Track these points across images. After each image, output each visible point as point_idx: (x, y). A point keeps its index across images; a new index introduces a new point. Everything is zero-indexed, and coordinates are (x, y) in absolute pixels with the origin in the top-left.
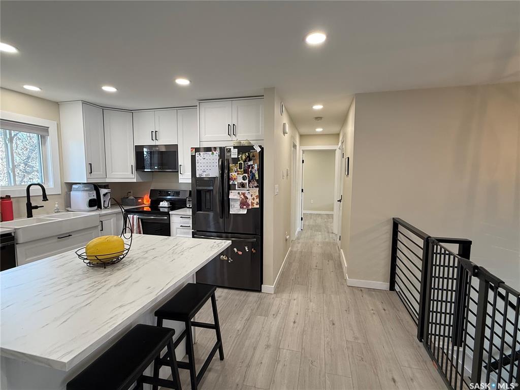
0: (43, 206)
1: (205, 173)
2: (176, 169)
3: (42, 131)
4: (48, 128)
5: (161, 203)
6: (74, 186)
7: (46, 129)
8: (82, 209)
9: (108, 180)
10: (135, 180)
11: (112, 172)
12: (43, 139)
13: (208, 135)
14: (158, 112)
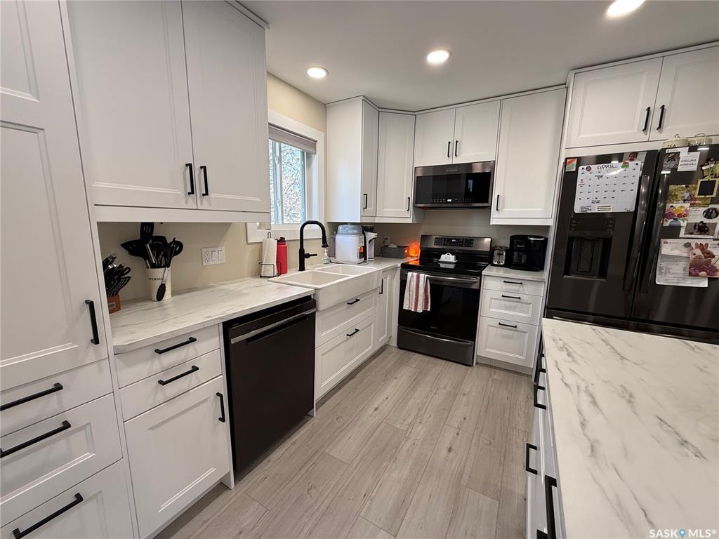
0: (316, 255)
1: (597, 205)
2: (487, 202)
3: (308, 146)
4: (316, 141)
5: (443, 256)
6: (340, 227)
7: (312, 143)
8: (352, 260)
9: (377, 220)
10: (410, 221)
11: (383, 208)
12: (308, 156)
13: (585, 136)
14: (462, 110)
